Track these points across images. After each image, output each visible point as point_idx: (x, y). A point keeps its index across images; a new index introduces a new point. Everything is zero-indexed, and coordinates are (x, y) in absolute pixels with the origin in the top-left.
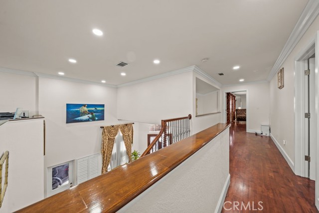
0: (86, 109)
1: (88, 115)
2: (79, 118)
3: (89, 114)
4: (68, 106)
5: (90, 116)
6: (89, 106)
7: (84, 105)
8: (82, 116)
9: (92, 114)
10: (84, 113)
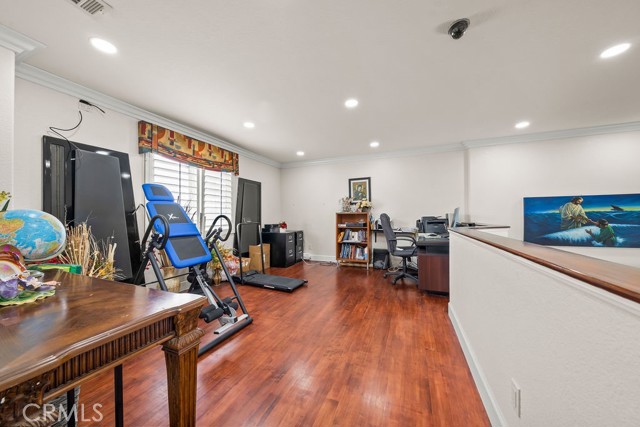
0: (578, 209)
1: (588, 228)
2: (559, 235)
3: (589, 224)
4: (529, 203)
5: (596, 230)
6: (589, 201)
7: (575, 200)
8: (566, 229)
9: (602, 224)
10: (575, 222)
